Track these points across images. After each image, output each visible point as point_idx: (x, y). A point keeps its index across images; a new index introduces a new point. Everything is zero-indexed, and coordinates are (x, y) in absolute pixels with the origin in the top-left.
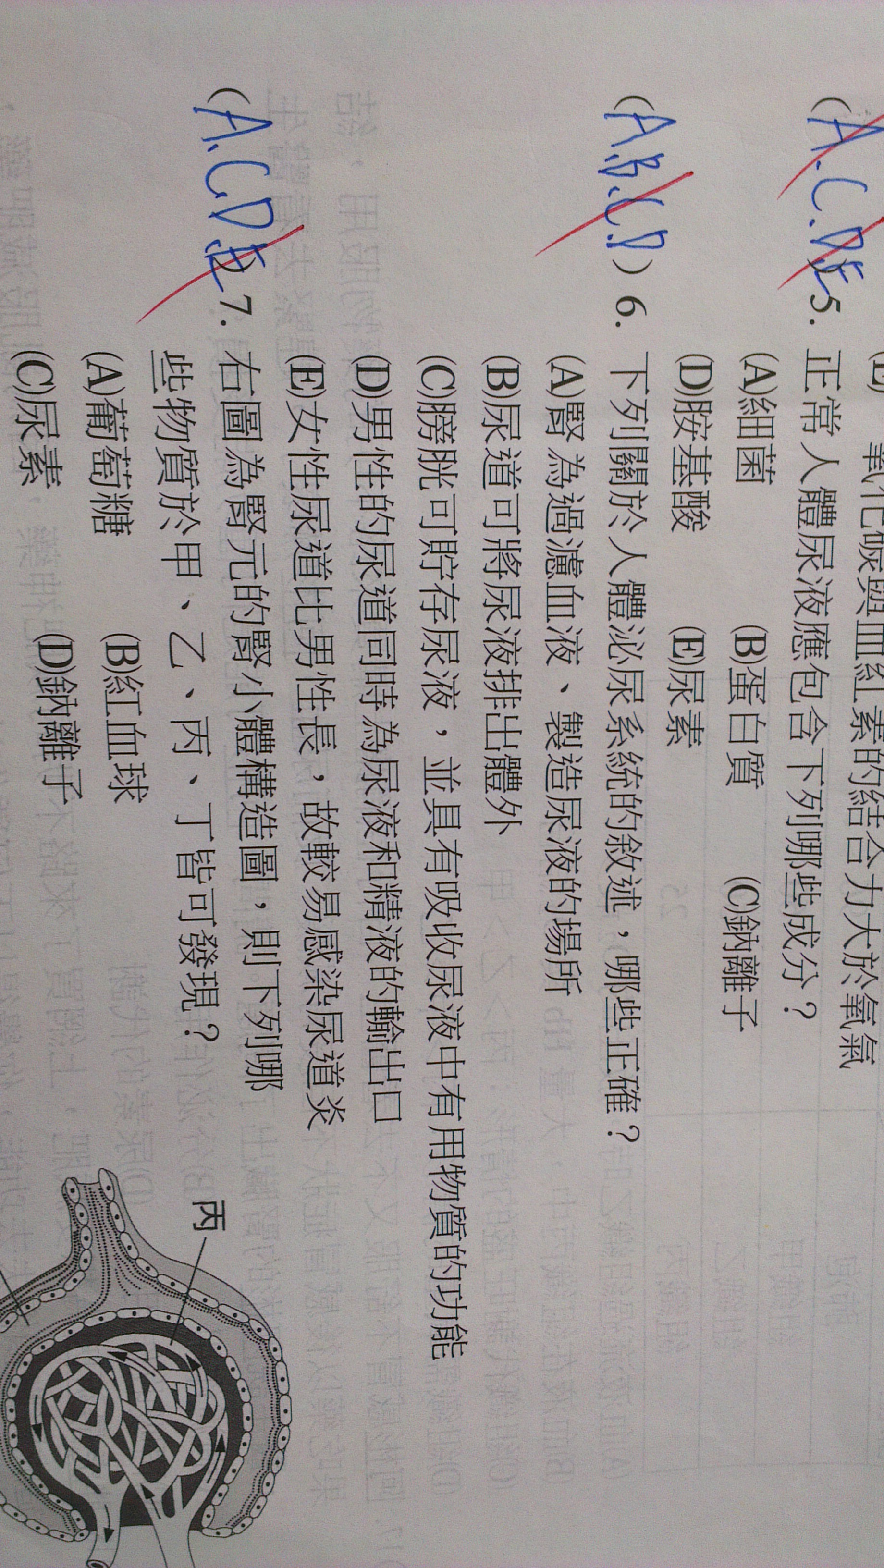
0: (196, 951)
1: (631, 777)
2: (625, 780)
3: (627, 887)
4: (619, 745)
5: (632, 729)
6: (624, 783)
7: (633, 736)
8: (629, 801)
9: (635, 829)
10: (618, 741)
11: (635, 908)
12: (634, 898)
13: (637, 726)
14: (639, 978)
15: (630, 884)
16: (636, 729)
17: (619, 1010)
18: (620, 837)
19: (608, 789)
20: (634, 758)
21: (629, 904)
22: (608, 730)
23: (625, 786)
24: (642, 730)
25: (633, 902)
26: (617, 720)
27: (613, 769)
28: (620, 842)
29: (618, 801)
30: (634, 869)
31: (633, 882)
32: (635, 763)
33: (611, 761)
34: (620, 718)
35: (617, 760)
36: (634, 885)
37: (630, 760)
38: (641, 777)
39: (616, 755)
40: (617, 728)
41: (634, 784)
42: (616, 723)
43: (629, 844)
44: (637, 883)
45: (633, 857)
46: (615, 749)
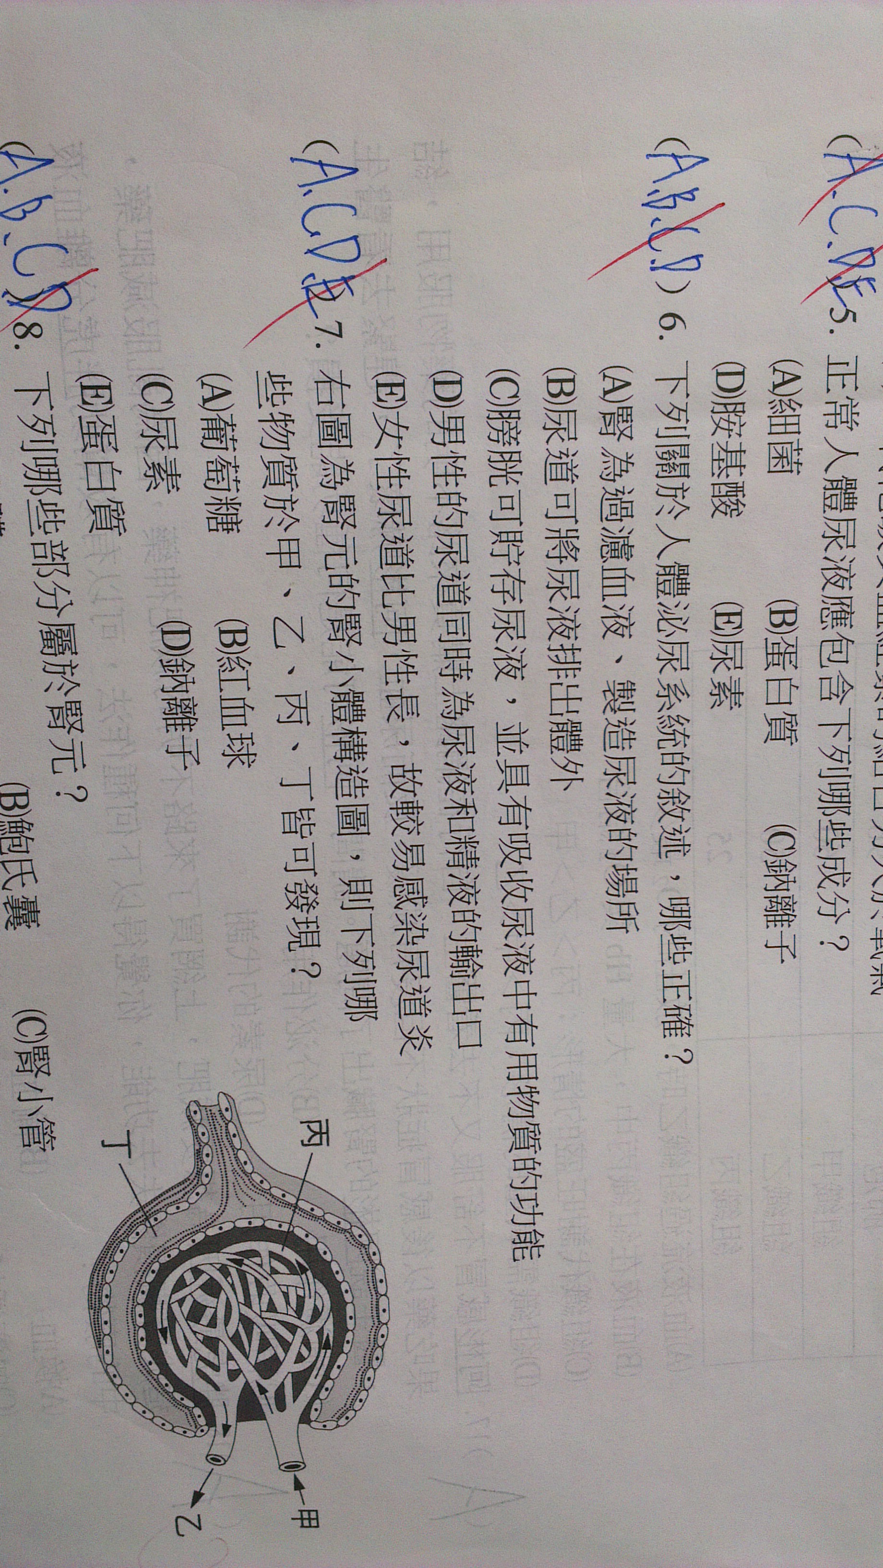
0: (299, 898)
1: (679, 738)
2: (674, 740)
3: (678, 836)
4: (668, 709)
5: (679, 695)
6: (673, 743)
7: (680, 700)
8: (678, 758)
9: (684, 783)
10: (667, 706)
11: (685, 854)
12: (684, 845)
13: (684, 692)
14: (689, 917)
15: (681, 833)
16: (683, 694)
17: (672, 946)
18: (671, 791)
19: (659, 748)
20: (682, 721)
21: (679, 851)
22: (658, 696)
23: (674, 746)
24: (688, 695)
25: (683, 848)
26: (666, 687)
27: (663, 730)
28: (671, 795)
29: (668, 759)
30: (683, 819)
31: (683, 831)
32: (682, 724)
33: (661, 723)
34: (668, 685)
35: (667, 722)
36: (684, 834)
37: (678, 722)
38: (688, 736)
39: (666, 718)
40: (666, 693)
41: (682, 744)
42: (665, 689)
43: (678, 797)
44: (686, 832)
45: (682, 809)
46: (664, 712)
